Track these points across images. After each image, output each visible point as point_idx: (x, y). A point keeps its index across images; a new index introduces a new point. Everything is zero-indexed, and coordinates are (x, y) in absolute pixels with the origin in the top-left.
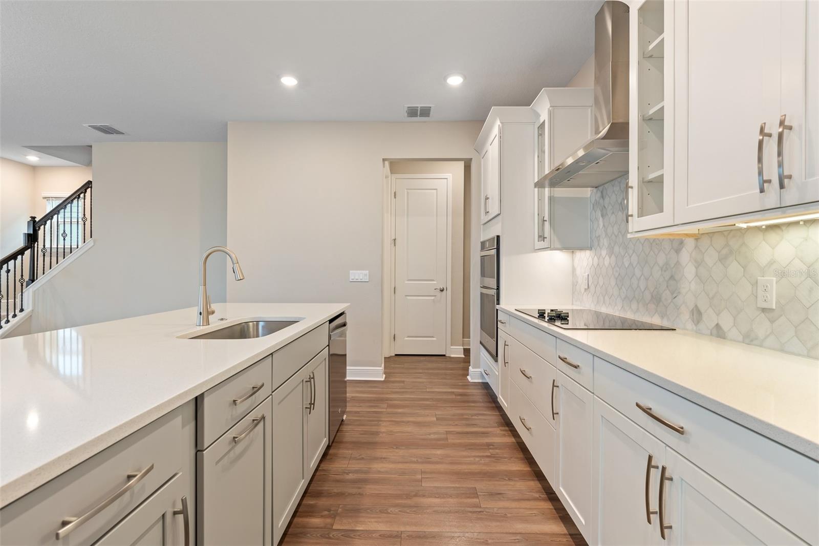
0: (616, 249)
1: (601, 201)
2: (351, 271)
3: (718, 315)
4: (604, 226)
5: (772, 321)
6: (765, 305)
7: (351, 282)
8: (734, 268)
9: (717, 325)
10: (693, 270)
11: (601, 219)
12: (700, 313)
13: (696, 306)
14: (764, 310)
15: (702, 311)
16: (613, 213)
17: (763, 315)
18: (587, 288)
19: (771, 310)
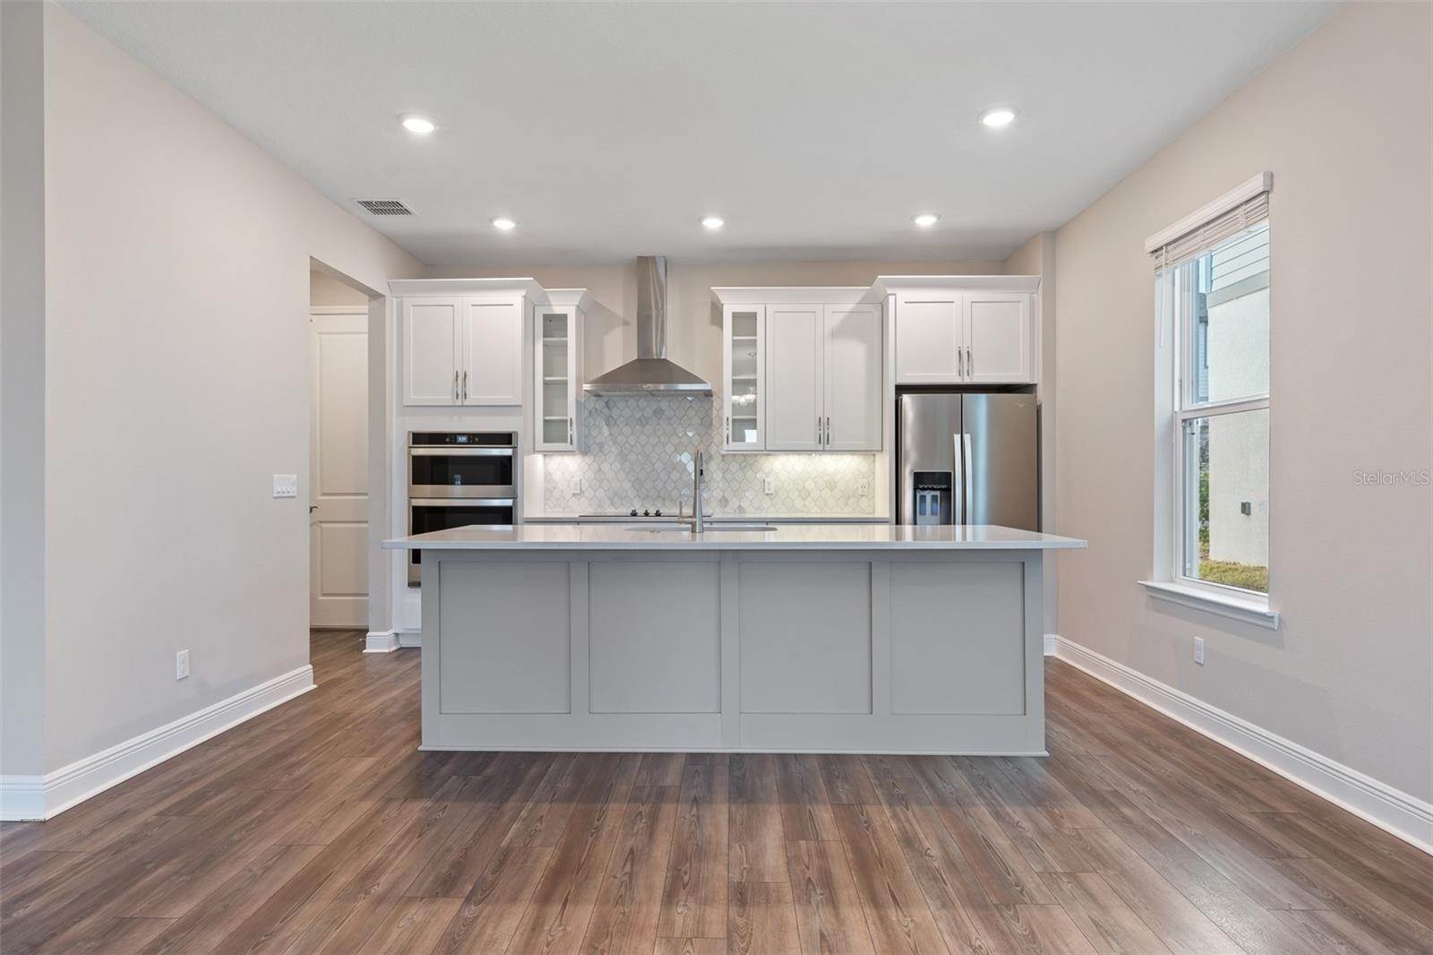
0: (632, 457)
1: (606, 410)
2: (275, 476)
3: (740, 500)
4: (611, 434)
5: (771, 499)
6: (769, 492)
7: (275, 498)
8: (750, 474)
9: (740, 506)
10: (721, 475)
11: (605, 429)
12: (726, 501)
13: (724, 497)
14: (767, 494)
15: (729, 498)
16: (627, 425)
17: (767, 497)
18: (579, 492)
19: (771, 494)
